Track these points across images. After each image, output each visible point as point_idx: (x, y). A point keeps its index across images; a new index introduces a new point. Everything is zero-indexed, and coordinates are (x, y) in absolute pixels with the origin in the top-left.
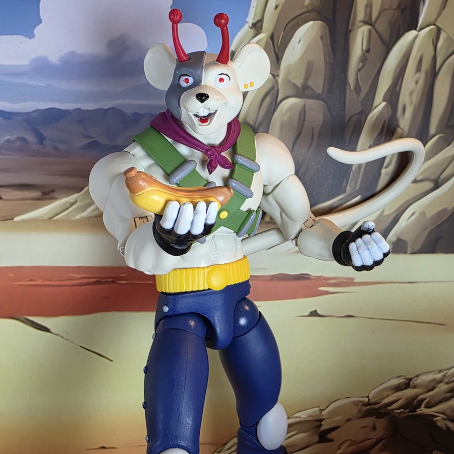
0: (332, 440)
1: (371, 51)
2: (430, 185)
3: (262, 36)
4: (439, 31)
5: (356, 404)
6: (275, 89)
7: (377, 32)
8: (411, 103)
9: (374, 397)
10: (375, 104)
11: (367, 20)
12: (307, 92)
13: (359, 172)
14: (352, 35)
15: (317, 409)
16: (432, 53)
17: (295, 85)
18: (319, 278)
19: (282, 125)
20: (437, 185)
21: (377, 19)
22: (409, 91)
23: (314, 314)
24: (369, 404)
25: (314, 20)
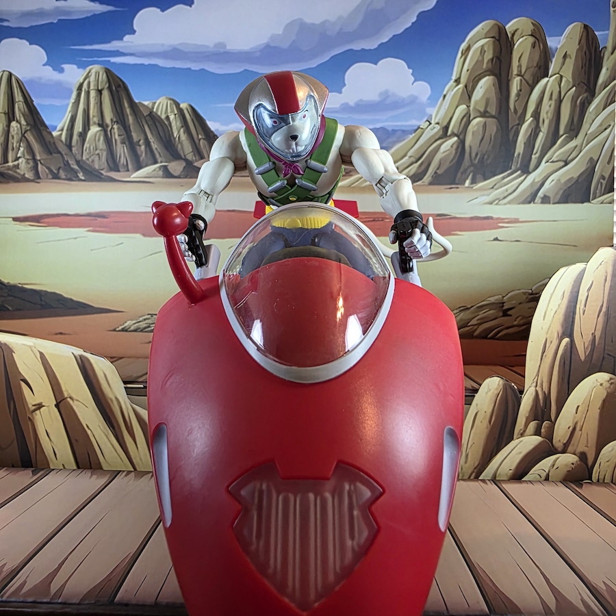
0: (510, 315)
1: (523, 90)
2: (563, 164)
3: (460, 86)
4: (561, 77)
5: (525, 293)
6: (468, 115)
7: (525, 80)
8: (548, 118)
9: (536, 289)
10: (526, 118)
11: (519, 73)
12: (487, 115)
13: (519, 157)
14: (510, 83)
15: (501, 296)
16: (558, 89)
17: (480, 111)
18: (498, 219)
19: (473, 133)
20: (566, 164)
21: (525, 72)
22: (546, 111)
23: (496, 239)
24: (532, 294)
25: (489, 75)
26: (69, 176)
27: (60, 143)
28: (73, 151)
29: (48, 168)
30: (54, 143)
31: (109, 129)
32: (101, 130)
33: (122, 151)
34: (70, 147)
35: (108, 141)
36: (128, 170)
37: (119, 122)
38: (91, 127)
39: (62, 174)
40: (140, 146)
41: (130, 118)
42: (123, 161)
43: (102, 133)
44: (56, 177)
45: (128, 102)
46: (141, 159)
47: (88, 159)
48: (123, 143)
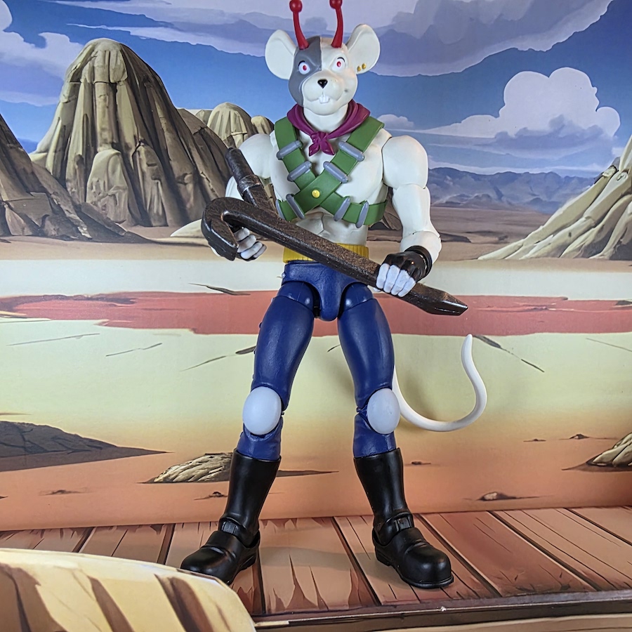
26: (62, 232)
27: (44, 172)
28: (69, 190)
29: (25, 217)
30: (33, 173)
31: (131, 153)
32: (117, 154)
33: (154, 192)
34: (61, 179)
35: (130, 173)
36: (166, 225)
37: (149, 142)
38: (99, 149)
39: (50, 227)
40: (185, 184)
41: (167, 135)
42: (156, 208)
43: (120, 159)
44: (39, 232)
45: (163, 109)
46: (188, 206)
47: (95, 204)
48: (156, 177)
